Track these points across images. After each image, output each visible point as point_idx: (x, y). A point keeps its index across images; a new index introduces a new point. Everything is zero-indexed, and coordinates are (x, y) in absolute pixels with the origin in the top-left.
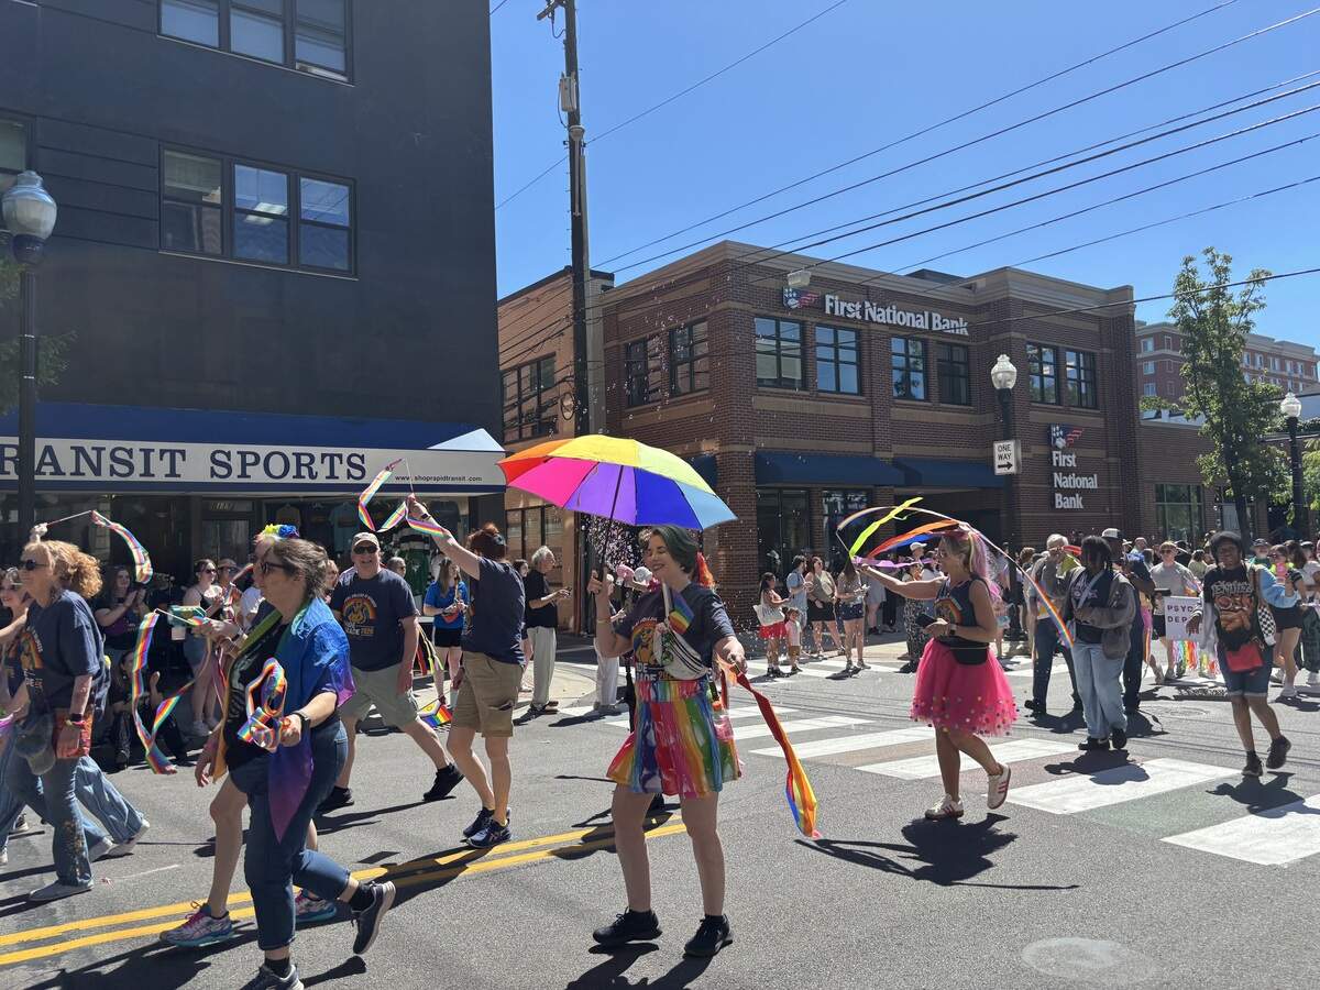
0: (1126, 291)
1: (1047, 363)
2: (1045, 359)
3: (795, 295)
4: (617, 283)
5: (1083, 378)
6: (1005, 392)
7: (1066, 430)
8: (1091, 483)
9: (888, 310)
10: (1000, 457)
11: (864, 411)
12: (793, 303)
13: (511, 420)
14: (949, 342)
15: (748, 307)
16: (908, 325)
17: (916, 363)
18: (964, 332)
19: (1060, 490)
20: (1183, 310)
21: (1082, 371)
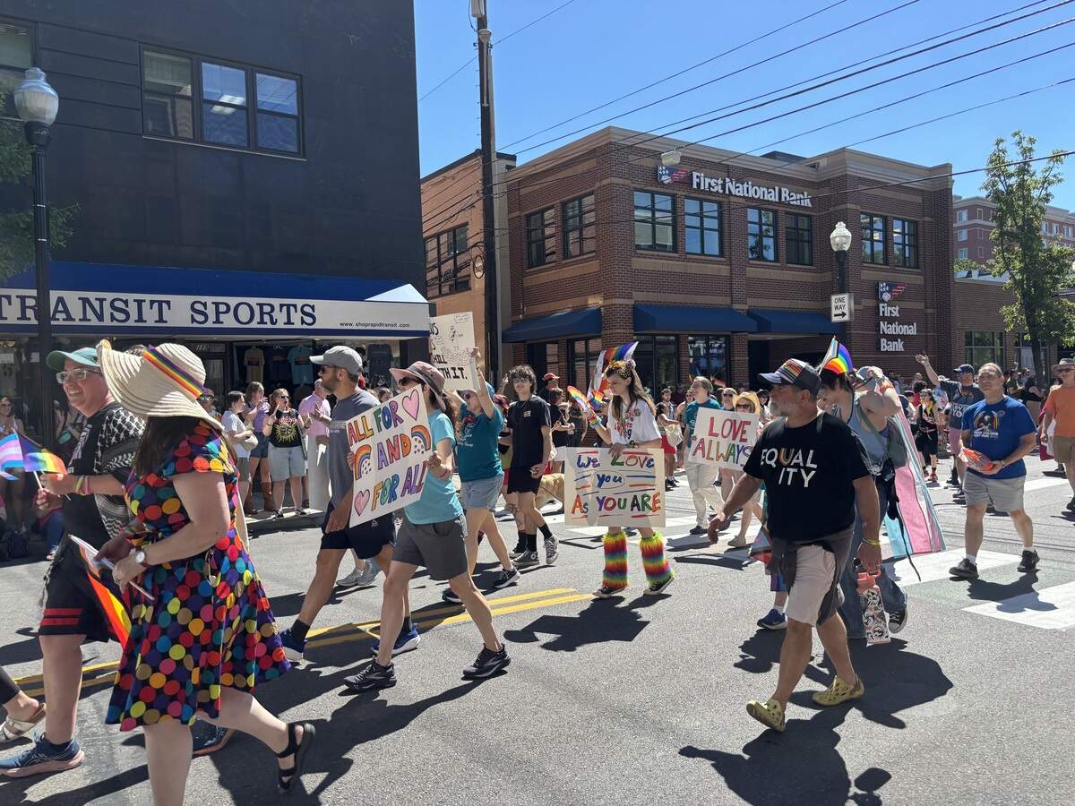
0: (947, 167)
1: (876, 230)
2: (875, 226)
3: (667, 172)
4: (519, 163)
5: (907, 243)
6: (841, 253)
7: (892, 286)
8: (912, 330)
9: (745, 186)
10: (836, 308)
11: (724, 270)
12: (666, 179)
13: (432, 279)
14: (796, 214)
15: (628, 182)
16: (762, 198)
17: (767, 231)
18: (807, 203)
19: (885, 336)
20: (994, 184)
21: (907, 237)
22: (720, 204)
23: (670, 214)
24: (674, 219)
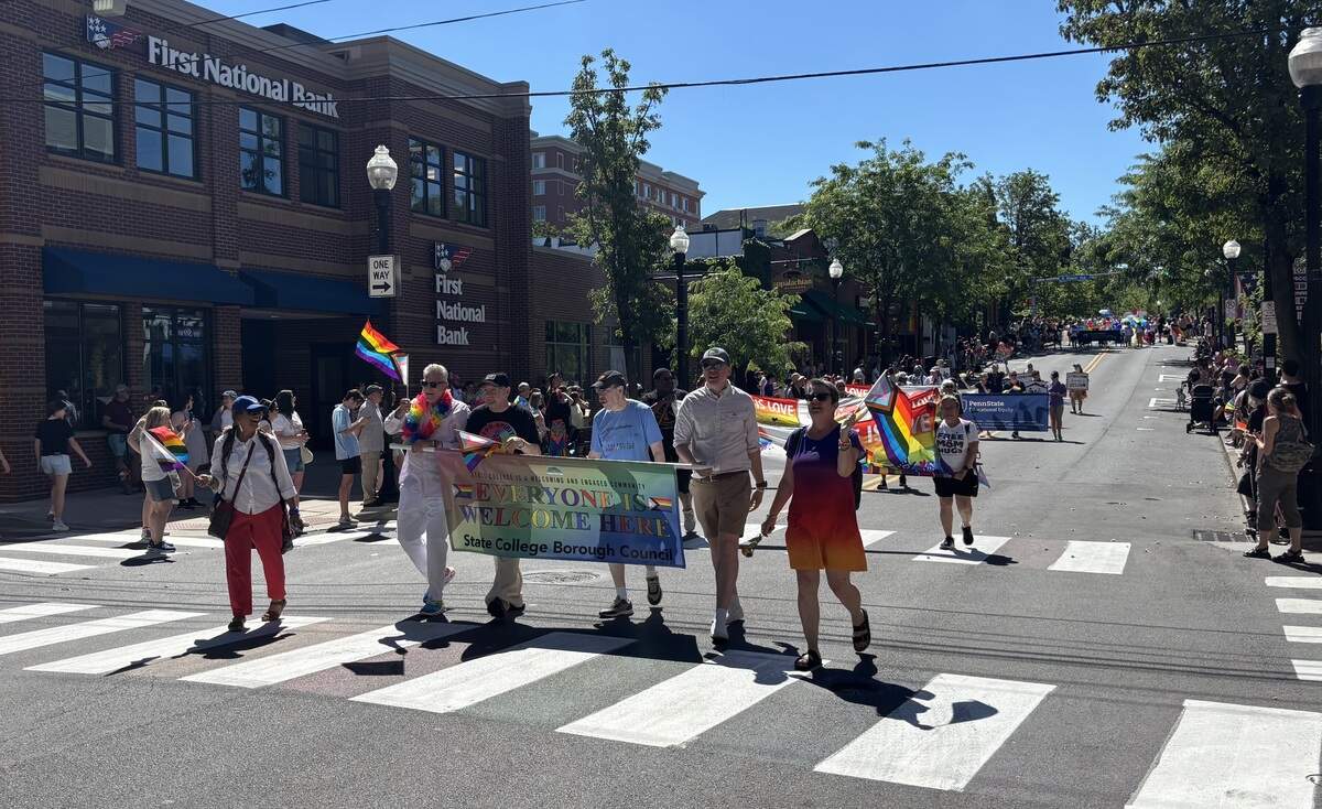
1: (434, 166)
3: (103, 28)
5: (472, 188)
6: (383, 192)
7: (453, 250)
8: (478, 315)
9: (236, 71)
10: (376, 275)
11: (201, 203)
12: (101, 40)
14: (314, 124)
15: (31, 35)
16: (262, 93)
17: (271, 147)
18: (331, 109)
19: (444, 322)
20: (581, 119)
21: (471, 180)
22: (194, 95)
23: (108, 100)
24: (117, 110)
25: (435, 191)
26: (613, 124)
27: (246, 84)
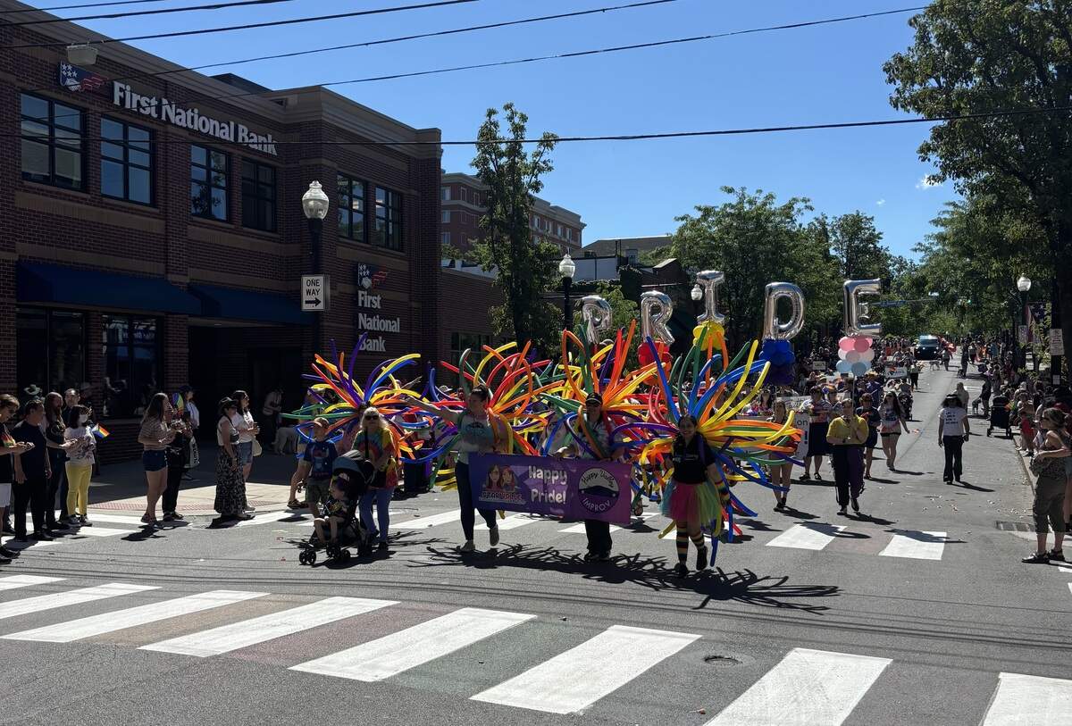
0: (435, 133)
1: (358, 198)
2: (354, 193)
3: (75, 74)
5: (390, 218)
6: (315, 222)
7: (373, 270)
8: (394, 327)
9: (189, 111)
10: (308, 292)
11: (157, 226)
12: (73, 84)
14: (256, 161)
15: (11, 78)
16: (211, 133)
17: (217, 179)
18: (271, 149)
19: (364, 331)
20: (485, 162)
21: (390, 211)
22: (153, 133)
23: (78, 136)
24: (85, 145)
25: (358, 218)
26: (512, 166)
27: (197, 125)
